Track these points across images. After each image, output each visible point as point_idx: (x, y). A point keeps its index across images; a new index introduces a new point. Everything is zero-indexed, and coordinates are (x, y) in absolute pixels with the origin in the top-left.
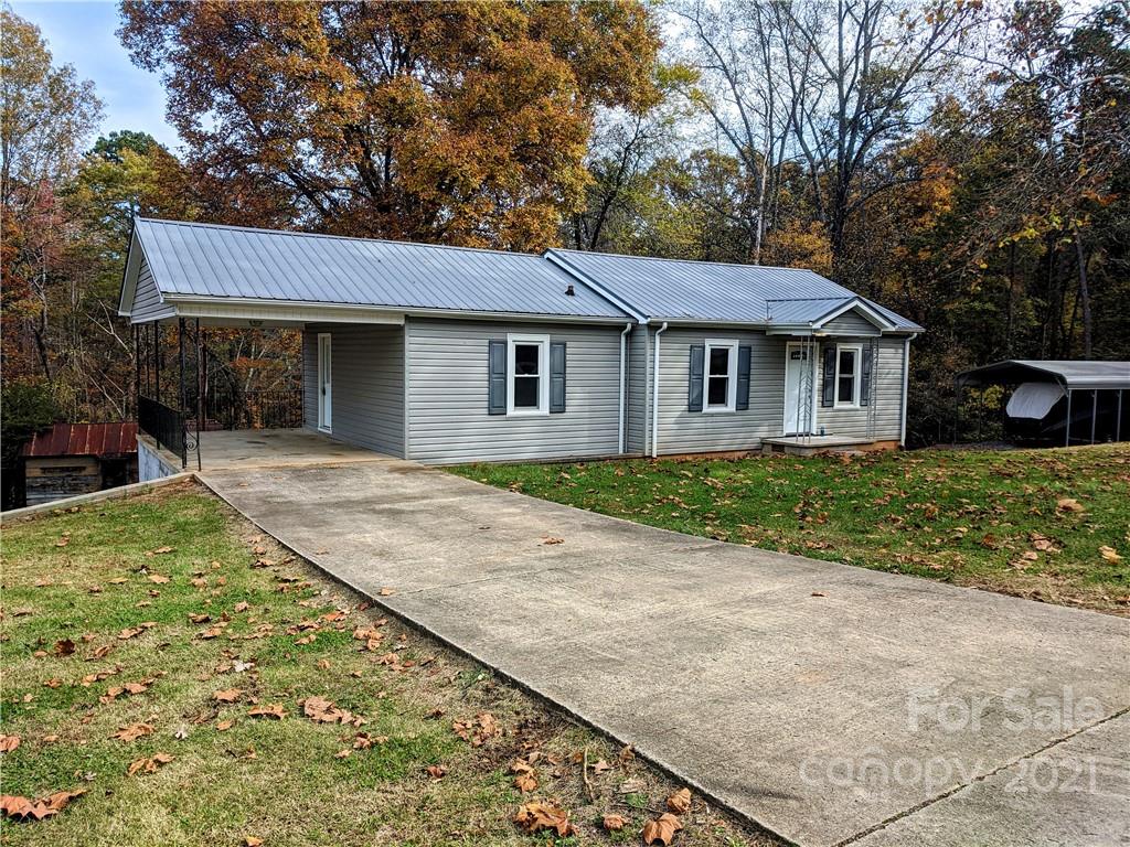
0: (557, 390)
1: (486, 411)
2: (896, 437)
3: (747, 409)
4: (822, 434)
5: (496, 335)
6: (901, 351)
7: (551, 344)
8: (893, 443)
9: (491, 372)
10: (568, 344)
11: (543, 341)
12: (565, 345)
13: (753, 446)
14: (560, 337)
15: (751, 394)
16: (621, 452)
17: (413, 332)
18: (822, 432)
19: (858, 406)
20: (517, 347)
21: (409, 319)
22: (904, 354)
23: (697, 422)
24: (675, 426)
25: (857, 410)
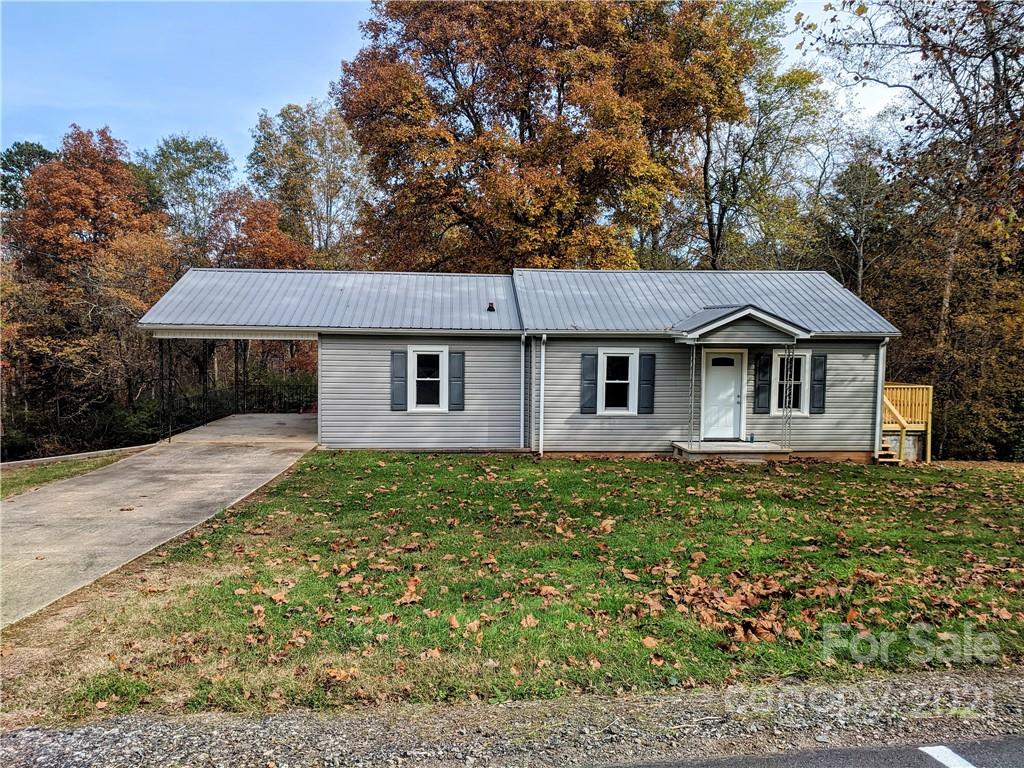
0: (456, 392)
1: (389, 407)
2: (867, 448)
3: (652, 412)
4: (752, 441)
5: (398, 347)
6: (873, 356)
7: (450, 353)
8: (863, 454)
9: (394, 376)
10: (467, 353)
11: (443, 351)
12: (463, 354)
13: (662, 448)
14: (459, 347)
15: (656, 399)
16: (522, 446)
17: (324, 346)
18: (752, 438)
19: (806, 413)
20: (418, 356)
21: (321, 335)
22: (877, 359)
23: (591, 423)
24: (568, 426)
25: (807, 418)
